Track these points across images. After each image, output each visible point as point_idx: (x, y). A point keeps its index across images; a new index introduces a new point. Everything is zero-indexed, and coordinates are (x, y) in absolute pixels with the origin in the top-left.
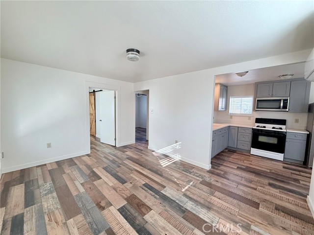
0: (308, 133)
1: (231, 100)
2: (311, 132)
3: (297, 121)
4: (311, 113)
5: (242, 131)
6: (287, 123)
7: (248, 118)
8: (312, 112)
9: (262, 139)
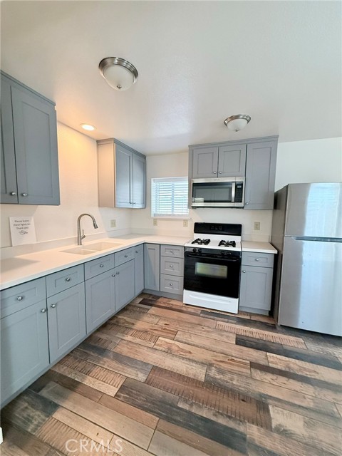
0: (276, 252)
1: (154, 185)
2: (280, 249)
3: (257, 226)
4: (277, 211)
5: (168, 253)
6: (244, 231)
7: (182, 222)
8: (279, 209)
9: (201, 268)
